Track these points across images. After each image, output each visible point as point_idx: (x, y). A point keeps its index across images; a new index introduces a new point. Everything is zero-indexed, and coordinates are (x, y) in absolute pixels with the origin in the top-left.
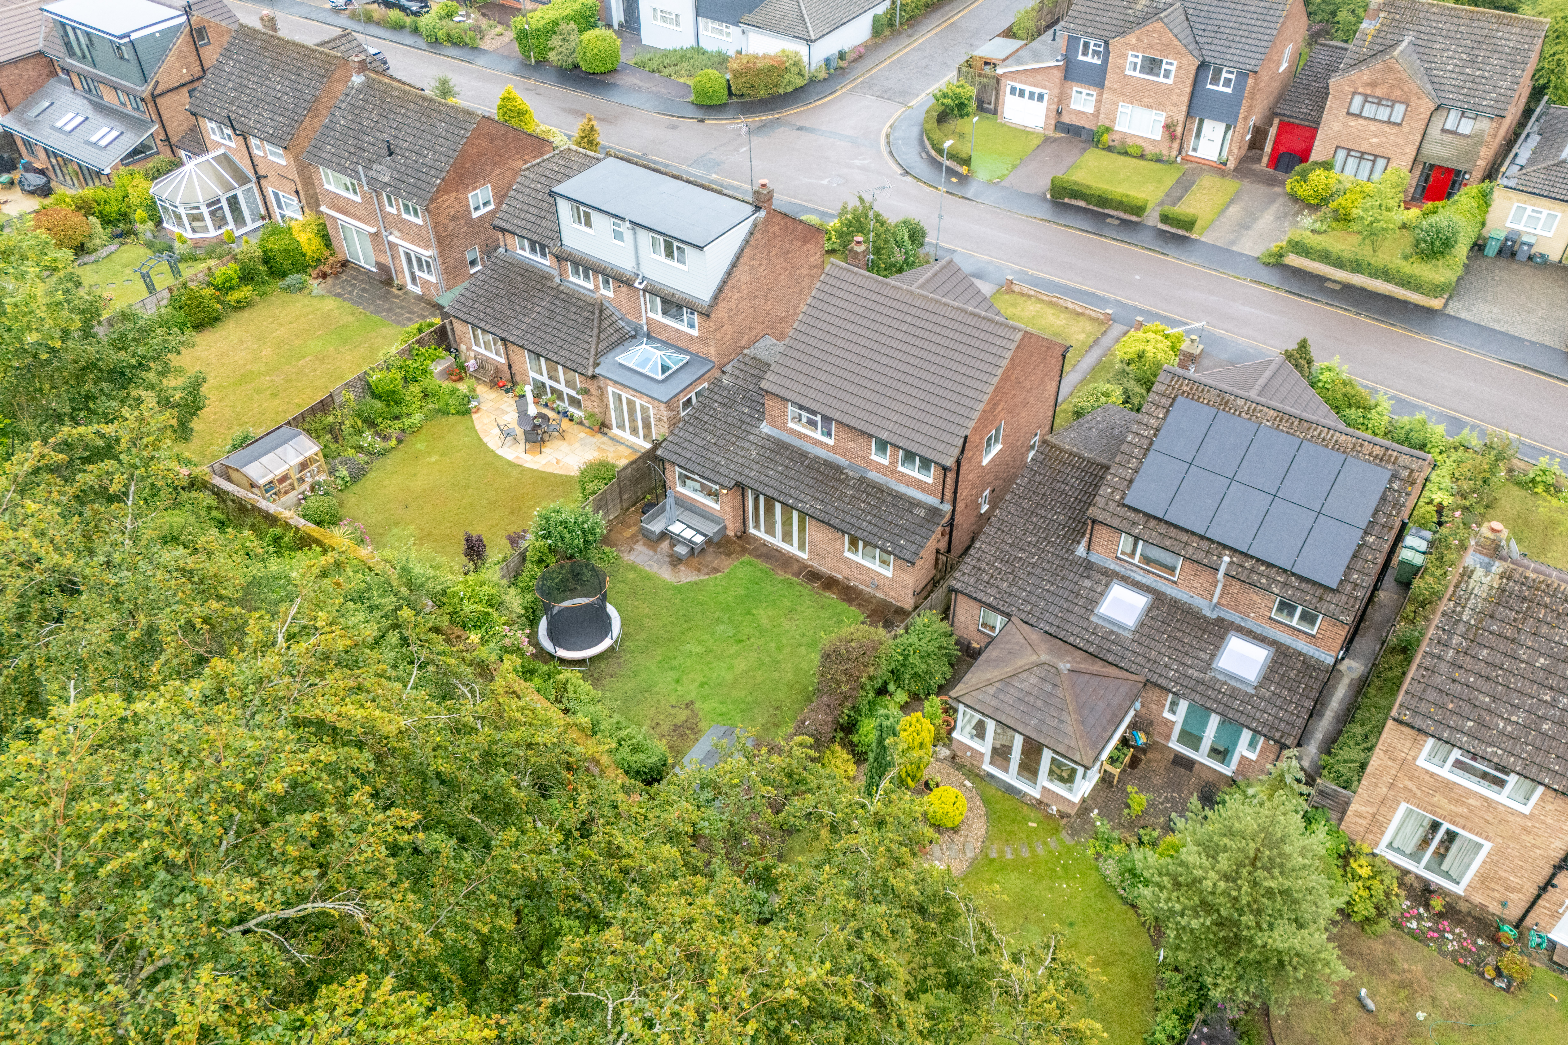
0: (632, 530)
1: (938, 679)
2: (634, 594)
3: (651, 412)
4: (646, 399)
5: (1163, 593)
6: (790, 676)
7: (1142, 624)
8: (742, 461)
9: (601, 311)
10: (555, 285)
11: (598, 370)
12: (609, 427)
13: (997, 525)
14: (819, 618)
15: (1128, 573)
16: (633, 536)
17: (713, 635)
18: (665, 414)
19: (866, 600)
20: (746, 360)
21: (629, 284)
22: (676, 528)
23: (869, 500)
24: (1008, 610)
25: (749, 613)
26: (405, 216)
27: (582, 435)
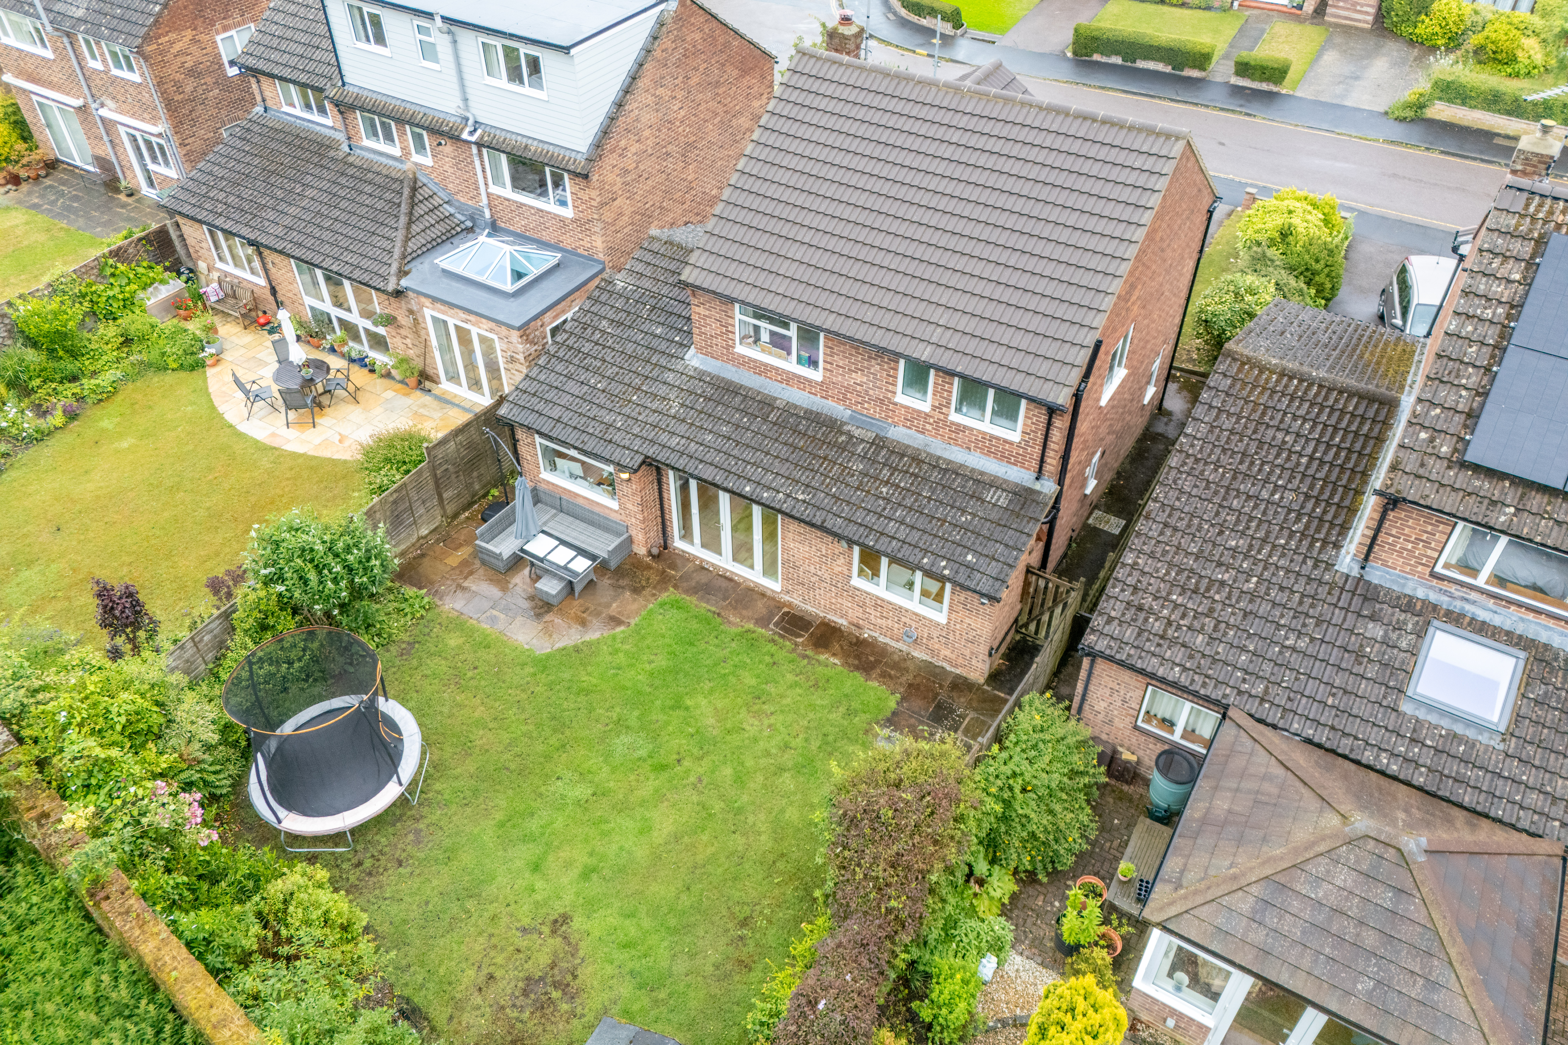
0: (463, 553)
1: (1074, 840)
2: (457, 679)
3: (498, 346)
4: (486, 324)
5: (1547, 647)
6: (765, 841)
7: (1518, 718)
8: (654, 418)
9: (414, 190)
10: (341, 155)
11: (404, 282)
12: (435, 380)
13: (1162, 517)
14: (812, 707)
15: (1457, 606)
16: (464, 563)
17: (608, 756)
18: (520, 348)
19: (896, 666)
20: (656, 246)
21: (455, 138)
22: (540, 546)
23: (897, 478)
24: (1217, 694)
25: (677, 705)
26: (115, 72)
27: (390, 394)
